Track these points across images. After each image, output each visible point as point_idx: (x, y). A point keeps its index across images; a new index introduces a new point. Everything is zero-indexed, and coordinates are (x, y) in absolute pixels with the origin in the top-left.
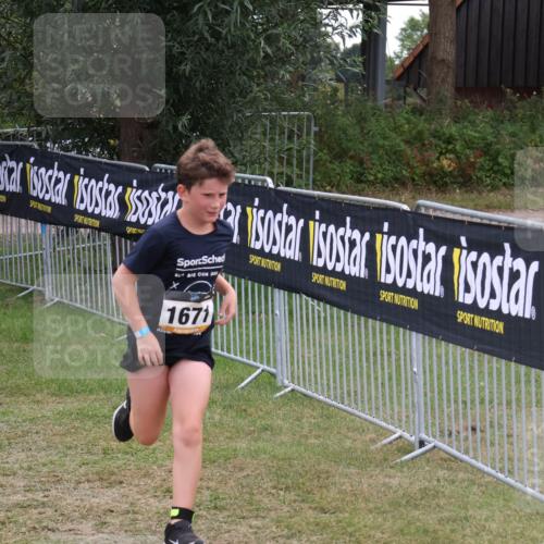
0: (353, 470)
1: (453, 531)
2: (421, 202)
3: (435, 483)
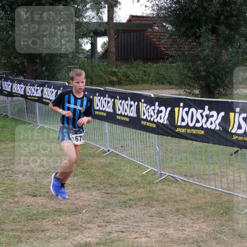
2: (107, 88)
3: (112, 161)
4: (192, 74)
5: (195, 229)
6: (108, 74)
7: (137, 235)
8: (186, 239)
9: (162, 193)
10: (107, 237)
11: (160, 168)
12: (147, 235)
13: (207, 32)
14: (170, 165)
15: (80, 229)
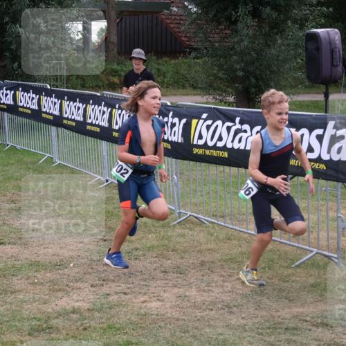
1: (119, 211)
2: (104, 92)
4: (224, 74)
5: (226, 289)
6: (107, 73)
7: (146, 298)
8: (213, 303)
9: (181, 240)
10: (103, 301)
11: (179, 205)
12: (160, 298)
13: (245, 14)
14: (193, 200)
15: (65, 290)
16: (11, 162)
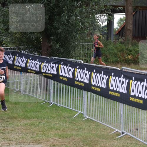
0: (104, 140)
2: (123, 67)
3: (127, 144)
16: (53, 116)
